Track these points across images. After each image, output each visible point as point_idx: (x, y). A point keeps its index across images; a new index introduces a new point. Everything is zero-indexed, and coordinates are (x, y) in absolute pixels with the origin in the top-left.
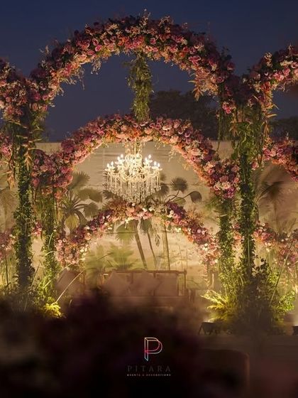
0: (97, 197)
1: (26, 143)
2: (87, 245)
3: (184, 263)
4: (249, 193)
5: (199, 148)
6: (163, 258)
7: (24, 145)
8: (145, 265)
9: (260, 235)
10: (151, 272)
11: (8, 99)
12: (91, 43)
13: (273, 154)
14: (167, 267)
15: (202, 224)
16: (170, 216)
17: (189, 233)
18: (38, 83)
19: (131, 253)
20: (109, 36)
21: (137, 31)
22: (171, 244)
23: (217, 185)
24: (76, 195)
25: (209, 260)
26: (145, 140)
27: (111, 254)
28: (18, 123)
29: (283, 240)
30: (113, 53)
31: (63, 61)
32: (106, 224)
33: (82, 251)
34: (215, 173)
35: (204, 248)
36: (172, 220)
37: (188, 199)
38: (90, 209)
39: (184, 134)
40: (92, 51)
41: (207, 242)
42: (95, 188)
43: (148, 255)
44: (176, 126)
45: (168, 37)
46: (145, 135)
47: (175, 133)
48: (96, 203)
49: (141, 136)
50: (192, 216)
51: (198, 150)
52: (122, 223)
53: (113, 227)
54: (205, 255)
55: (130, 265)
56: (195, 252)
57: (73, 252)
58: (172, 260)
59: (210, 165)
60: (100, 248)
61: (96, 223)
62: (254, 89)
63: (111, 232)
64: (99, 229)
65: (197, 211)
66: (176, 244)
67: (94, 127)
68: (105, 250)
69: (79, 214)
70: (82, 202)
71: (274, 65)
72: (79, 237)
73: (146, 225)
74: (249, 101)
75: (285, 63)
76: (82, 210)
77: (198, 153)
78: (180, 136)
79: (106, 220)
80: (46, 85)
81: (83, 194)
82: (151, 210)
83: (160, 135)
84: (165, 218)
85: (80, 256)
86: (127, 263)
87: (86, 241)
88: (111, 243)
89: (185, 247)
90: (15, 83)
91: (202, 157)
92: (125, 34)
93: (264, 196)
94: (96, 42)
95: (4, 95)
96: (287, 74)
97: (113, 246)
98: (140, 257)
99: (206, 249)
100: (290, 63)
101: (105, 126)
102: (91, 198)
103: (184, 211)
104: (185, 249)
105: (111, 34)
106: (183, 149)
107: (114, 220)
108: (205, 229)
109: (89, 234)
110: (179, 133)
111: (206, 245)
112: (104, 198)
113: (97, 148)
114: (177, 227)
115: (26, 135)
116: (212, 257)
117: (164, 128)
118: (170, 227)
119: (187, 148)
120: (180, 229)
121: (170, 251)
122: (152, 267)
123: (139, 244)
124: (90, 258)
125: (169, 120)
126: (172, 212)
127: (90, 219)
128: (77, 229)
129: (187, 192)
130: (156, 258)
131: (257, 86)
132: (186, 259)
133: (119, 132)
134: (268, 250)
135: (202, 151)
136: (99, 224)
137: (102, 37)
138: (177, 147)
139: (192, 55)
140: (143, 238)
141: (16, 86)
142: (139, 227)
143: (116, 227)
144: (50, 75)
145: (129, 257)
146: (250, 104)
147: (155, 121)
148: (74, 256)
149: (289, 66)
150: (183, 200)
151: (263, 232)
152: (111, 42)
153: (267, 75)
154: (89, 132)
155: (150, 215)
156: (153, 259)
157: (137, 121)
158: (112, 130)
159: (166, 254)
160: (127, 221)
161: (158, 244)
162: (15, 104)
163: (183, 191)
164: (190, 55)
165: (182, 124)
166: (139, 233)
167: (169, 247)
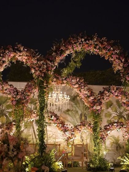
3: (54, 140)
5: (87, 90)
7: (45, 90)
11: (37, 69)
12: (73, 46)
16: (52, 118)
17: (60, 127)
18: (51, 63)
19: (30, 135)
20: (80, 44)
22: (49, 131)
23: (95, 107)
24: (5, 107)
26: (63, 85)
31: (60, 53)
34: (93, 102)
36: (53, 120)
39: (81, 84)
40: (72, 50)
44: (77, 80)
46: (63, 83)
47: (77, 83)
55: (30, 141)
58: (49, 139)
59: (92, 98)
66: (51, 131)
69: (6, 116)
70: (8, 110)
76: (7, 114)
78: (79, 85)
80: (54, 63)
83: (70, 84)
90: (42, 62)
94: (75, 46)
103: (58, 116)
104: (55, 133)
106: (80, 90)
110: (79, 83)
111: (68, 132)
114: (55, 123)
116: (70, 137)
117: (73, 81)
119: (82, 90)
121: (48, 135)
123: (34, 131)
125: (74, 77)
126: (53, 117)
132: (55, 138)
133: (53, 81)
135: (88, 92)
137: (78, 44)
140: (36, 128)
141: (43, 63)
142: (34, 123)
144: (56, 59)
152: (80, 46)
157: (61, 77)
164: (113, 54)
165: (80, 79)
166: (34, 126)
167: (48, 132)
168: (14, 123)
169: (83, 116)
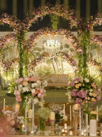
0: (40, 50)
1: (22, 41)
2: (37, 66)
3: (68, 72)
4: (86, 56)
5: (72, 38)
6: (61, 70)
7: (21, 42)
8: (55, 72)
9: (92, 63)
10: (57, 75)
11: (16, 28)
12: (40, 12)
13: (95, 40)
14: (62, 73)
15: (74, 60)
16: (63, 57)
17: (70, 62)
18: (25, 24)
19: (51, 68)
20: (45, 10)
21: (54, 9)
23: (78, 50)
24: (33, 49)
25: (76, 71)
26: (56, 35)
27: (44, 69)
28: (19, 36)
29: (100, 65)
30: (47, 14)
31: (32, 17)
32: (43, 59)
33: (35, 68)
34: (77, 46)
35: (74, 67)
36: (64, 58)
37: (70, 51)
38: (38, 54)
39: (68, 34)
40: (41, 14)
41: (75, 65)
42: (39, 47)
43: (56, 69)
44: (65, 32)
45: (63, 10)
46: (56, 34)
48: (40, 52)
49: (55, 34)
50: (70, 57)
51: (72, 39)
52: (48, 59)
53: (45, 60)
54: (75, 69)
55: (51, 72)
56: (71, 68)
57: (32, 68)
58: (64, 71)
60: (41, 67)
61: (40, 59)
62: (87, 26)
63: (44, 62)
64: (41, 61)
65: (72, 55)
66: (65, 65)
67: (40, 31)
68: (42, 67)
69: (34, 55)
70: (35, 52)
71: (94, 19)
72: (34, 63)
73: (56, 60)
74: (86, 30)
75: (97, 19)
76: (35, 54)
77: (72, 40)
78: (66, 35)
79: (43, 58)
80: (27, 24)
81: (35, 49)
82: (57, 55)
83: (60, 34)
84: (62, 57)
85: (34, 69)
86: (49, 72)
87: (36, 65)
88: (44, 65)
89: (68, 66)
90: (19, 24)
91: (73, 41)
92: (50, 9)
93: (94, 50)
94: (42, 12)
95: (15, 27)
96: (97, 21)
97: (45, 66)
98: (54, 70)
99: (75, 68)
100: (98, 18)
101: (43, 31)
102: (38, 50)
103: (68, 55)
105: (46, 9)
106: (68, 38)
107: (46, 58)
108: (75, 61)
109: (37, 62)
111: (75, 66)
112: (42, 50)
113: (41, 38)
114: (66, 60)
115: (22, 39)
116: (77, 70)
117: (62, 32)
118: (63, 60)
119: (69, 38)
120: (67, 61)
121: (63, 68)
122: (57, 73)
123: (53, 65)
124: (37, 70)
125: (63, 29)
126: (64, 56)
127: (38, 57)
128: (34, 61)
129: (69, 49)
130: (59, 70)
131: (88, 25)
132: (68, 70)
133: (48, 33)
134: (95, 68)
135: (73, 39)
136: (41, 59)
137: (44, 10)
138: (66, 38)
139: (70, 16)
140: (55, 63)
142: (53, 60)
143: (46, 60)
144: (28, 21)
145: (50, 70)
146: (86, 31)
147: (59, 30)
148: (32, 70)
149: (98, 19)
150: (68, 51)
151: (93, 62)
152: (46, 11)
153: (91, 22)
154: (38, 33)
155: (57, 56)
156: (58, 70)
157: (53, 30)
158: (45, 32)
159: (62, 69)
160: (50, 58)
161: (59, 65)
162: (18, 30)
163: (68, 48)
164: (69, 16)
165: (67, 31)
166: (53, 62)
167: (63, 66)
168: (37, 61)
169: (89, 55)
